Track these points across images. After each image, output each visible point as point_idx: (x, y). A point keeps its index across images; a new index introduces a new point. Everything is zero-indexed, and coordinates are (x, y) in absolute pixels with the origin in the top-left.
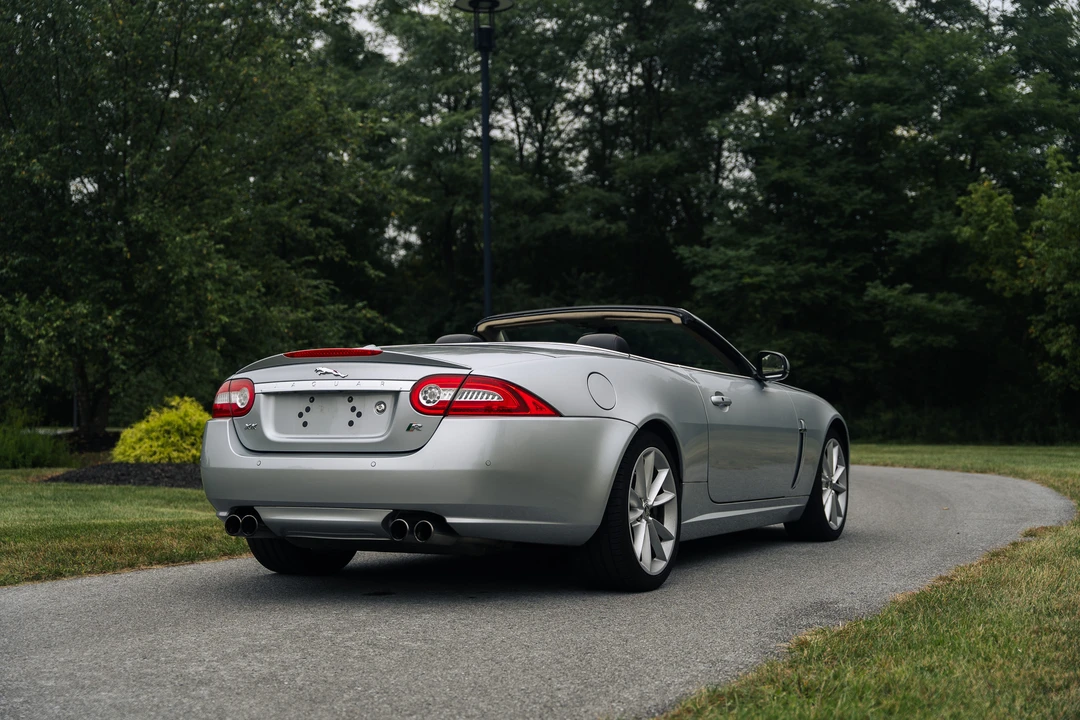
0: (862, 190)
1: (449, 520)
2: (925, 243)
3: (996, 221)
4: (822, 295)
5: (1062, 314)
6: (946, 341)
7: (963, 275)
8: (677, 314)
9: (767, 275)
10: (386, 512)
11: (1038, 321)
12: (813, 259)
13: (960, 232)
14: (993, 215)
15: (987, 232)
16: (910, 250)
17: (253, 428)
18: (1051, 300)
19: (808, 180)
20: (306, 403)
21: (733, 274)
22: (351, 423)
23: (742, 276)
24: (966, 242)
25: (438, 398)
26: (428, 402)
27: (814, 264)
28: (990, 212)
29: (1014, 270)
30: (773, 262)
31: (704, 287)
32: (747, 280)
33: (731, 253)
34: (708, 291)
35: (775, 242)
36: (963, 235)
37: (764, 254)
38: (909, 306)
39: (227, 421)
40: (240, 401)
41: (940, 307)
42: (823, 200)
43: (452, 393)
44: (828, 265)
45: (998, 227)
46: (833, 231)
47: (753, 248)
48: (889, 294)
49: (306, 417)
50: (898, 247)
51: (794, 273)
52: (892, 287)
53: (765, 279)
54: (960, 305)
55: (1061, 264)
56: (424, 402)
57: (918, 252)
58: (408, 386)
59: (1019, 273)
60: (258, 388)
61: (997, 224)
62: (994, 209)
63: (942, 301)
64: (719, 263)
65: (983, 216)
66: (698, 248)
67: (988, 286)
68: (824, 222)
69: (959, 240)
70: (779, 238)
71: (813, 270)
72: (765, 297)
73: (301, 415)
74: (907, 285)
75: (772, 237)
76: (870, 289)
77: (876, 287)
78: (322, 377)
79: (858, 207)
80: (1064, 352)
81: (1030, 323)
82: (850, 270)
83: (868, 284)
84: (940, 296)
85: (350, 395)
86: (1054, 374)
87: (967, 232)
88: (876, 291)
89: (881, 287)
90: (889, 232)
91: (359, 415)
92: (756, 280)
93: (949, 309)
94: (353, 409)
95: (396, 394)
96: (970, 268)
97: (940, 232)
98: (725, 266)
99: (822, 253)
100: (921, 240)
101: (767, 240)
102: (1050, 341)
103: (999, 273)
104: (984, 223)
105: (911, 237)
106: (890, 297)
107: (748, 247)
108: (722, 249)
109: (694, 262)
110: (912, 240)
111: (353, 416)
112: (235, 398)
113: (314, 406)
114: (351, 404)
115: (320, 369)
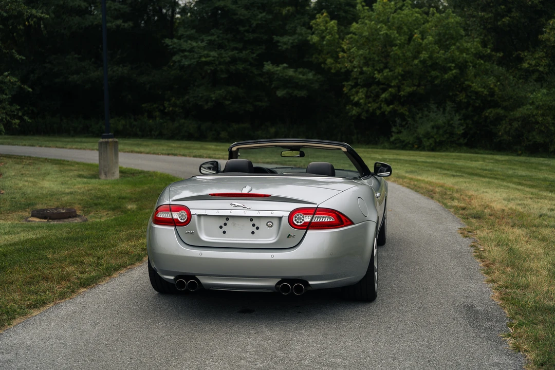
0: (261, 13)
1: (310, 283)
2: (292, 43)
3: (329, 35)
4: (241, 68)
5: (361, 82)
6: (303, 93)
7: (310, 60)
8: (344, 146)
9: (214, 57)
10: (278, 280)
11: (348, 85)
12: (236, 49)
13: (312, 39)
14: (328, 31)
15: (325, 39)
16: (285, 46)
17: (191, 233)
18: (354, 75)
19: (234, 7)
20: (224, 221)
21: (196, 56)
22: (253, 233)
23: (200, 57)
24: (314, 44)
25: (303, 220)
26: (298, 222)
27: (237, 52)
28: (327, 29)
29: (336, 59)
30: (216, 49)
31: (180, 61)
32: (204, 59)
33: (194, 44)
34: (182, 64)
35: (217, 39)
36: (313, 41)
37: (211, 45)
38: (286, 76)
39: (173, 228)
40: (180, 217)
41: (301, 76)
42: (242, 17)
43: (310, 218)
44: (244, 52)
45: (331, 37)
46: (246, 34)
47: (206, 42)
48: (276, 69)
49: (224, 228)
50: (279, 44)
51: (227, 55)
52: (278, 66)
53: (213, 59)
54: (310, 76)
55: (362, 58)
56: (295, 222)
57: (289, 47)
58: (287, 214)
59: (339, 60)
60: (193, 212)
61: (330, 36)
62: (329, 28)
63: (300, 73)
64: (188, 49)
65: (323, 31)
66: (175, 40)
67: (323, 66)
68: (242, 29)
69: (311, 43)
70: (218, 37)
71: (237, 55)
72: (213, 68)
73: (221, 227)
74: (285, 65)
75: (215, 36)
76: (265, 66)
77: (268, 65)
78: (235, 208)
79: (260, 22)
80: (361, 101)
81: (344, 86)
82: (255, 55)
83: (265, 63)
84: (300, 70)
85: (251, 218)
86: (355, 111)
87: (315, 39)
88: (268, 67)
89: (271, 65)
90: (274, 36)
91: (257, 228)
92: (208, 59)
93: (305, 77)
94: (254, 225)
95: (280, 218)
96: (314, 56)
97: (300, 37)
98: (191, 50)
99: (240, 45)
100: (291, 41)
101: (213, 38)
102: (353, 95)
103: (329, 61)
104: (324, 35)
105: (285, 39)
106: (277, 71)
107: (202, 41)
108: (189, 42)
109: (174, 48)
110: (285, 41)
111: (254, 229)
112: (176, 216)
113: (229, 223)
114: (252, 223)
115: (234, 203)
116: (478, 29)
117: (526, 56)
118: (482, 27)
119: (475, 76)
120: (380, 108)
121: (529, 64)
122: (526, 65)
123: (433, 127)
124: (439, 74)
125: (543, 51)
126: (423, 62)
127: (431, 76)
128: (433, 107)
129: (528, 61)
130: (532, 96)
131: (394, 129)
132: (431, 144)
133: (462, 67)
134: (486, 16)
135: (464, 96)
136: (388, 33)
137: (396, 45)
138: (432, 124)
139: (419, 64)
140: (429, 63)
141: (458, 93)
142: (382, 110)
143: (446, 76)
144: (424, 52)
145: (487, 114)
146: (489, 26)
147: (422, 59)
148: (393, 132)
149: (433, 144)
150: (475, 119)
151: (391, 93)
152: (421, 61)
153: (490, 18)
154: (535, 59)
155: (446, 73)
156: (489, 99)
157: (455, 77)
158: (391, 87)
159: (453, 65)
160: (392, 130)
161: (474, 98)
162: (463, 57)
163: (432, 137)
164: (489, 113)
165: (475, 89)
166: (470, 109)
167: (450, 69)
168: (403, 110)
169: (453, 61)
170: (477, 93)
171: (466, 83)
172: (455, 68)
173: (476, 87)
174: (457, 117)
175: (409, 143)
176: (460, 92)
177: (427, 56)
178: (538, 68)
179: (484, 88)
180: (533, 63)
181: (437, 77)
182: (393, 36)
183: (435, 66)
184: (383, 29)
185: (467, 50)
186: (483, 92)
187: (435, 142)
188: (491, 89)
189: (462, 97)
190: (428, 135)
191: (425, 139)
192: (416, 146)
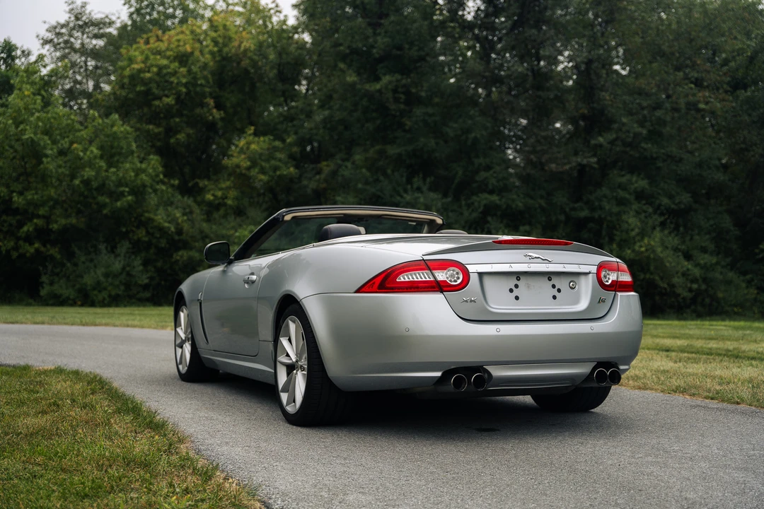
1: (621, 367)
10: (593, 364)
17: (474, 301)
20: (513, 281)
22: (554, 297)
25: (609, 278)
26: (606, 281)
39: (439, 296)
43: (615, 275)
49: (516, 292)
56: (604, 281)
58: (594, 269)
60: (471, 269)
73: (511, 291)
78: (532, 261)
85: (549, 275)
91: (559, 291)
94: (554, 286)
111: (555, 292)
112: (441, 276)
113: (521, 283)
114: (551, 283)
115: (530, 254)
116: (145, 146)
117: (206, 186)
118: (150, 144)
119: (158, 206)
120: (16, 248)
121: (213, 195)
122: (209, 197)
123: (107, 275)
124: (107, 200)
125: (228, 180)
126: (86, 183)
127: (97, 204)
128: (102, 247)
129: (212, 192)
130: (237, 234)
131: (44, 279)
132: (104, 299)
133: (139, 192)
134: (156, 130)
135: (144, 233)
136: (35, 139)
137: (47, 156)
138: (103, 270)
139: (81, 186)
140: (95, 184)
141: (134, 229)
142: (21, 251)
143: (119, 204)
144: (87, 169)
145: (178, 258)
146: (159, 144)
147: (85, 178)
148: (43, 282)
149: (108, 299)
150: (159, 264)
151: (36, 224)
152: (82, 182)
153: (159, 133)
154: (221, 189)
155: (117, 200)
156: (176, 238)
157: (130, 206)
158: (38, 217)
159: (127, 189)
160: (41, 280)
161: (158, 236)
162: (142, 179)
163: (105, 289)
164: (182, 257)
165: (160, 223)
166: (152, 251)
167: (122, 194)
168: (54, 251)
169: (127, 186)
170: (161, 229)
171: (146, 215)
172: (129, 194)
173: (161, 221)
174: (137, 262)
175: (68, 298)
176: (138, 227)
177: (93, 173)
178: (226, 201)
179: (169, 222)
180: (219, 194)
181: (104, 205)
182: (42, 143)
183: (102, 188)
184: (27, 133)
185: (144, 171)
186: (169, 228)
187: (110, 296)
188: (178, 224)
189: (141, 234)
190: (98, 286)
191: (95, 292)
192: (79, 303)
